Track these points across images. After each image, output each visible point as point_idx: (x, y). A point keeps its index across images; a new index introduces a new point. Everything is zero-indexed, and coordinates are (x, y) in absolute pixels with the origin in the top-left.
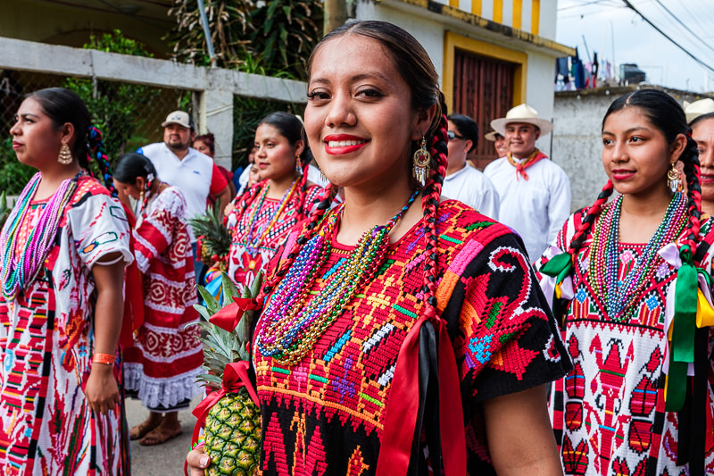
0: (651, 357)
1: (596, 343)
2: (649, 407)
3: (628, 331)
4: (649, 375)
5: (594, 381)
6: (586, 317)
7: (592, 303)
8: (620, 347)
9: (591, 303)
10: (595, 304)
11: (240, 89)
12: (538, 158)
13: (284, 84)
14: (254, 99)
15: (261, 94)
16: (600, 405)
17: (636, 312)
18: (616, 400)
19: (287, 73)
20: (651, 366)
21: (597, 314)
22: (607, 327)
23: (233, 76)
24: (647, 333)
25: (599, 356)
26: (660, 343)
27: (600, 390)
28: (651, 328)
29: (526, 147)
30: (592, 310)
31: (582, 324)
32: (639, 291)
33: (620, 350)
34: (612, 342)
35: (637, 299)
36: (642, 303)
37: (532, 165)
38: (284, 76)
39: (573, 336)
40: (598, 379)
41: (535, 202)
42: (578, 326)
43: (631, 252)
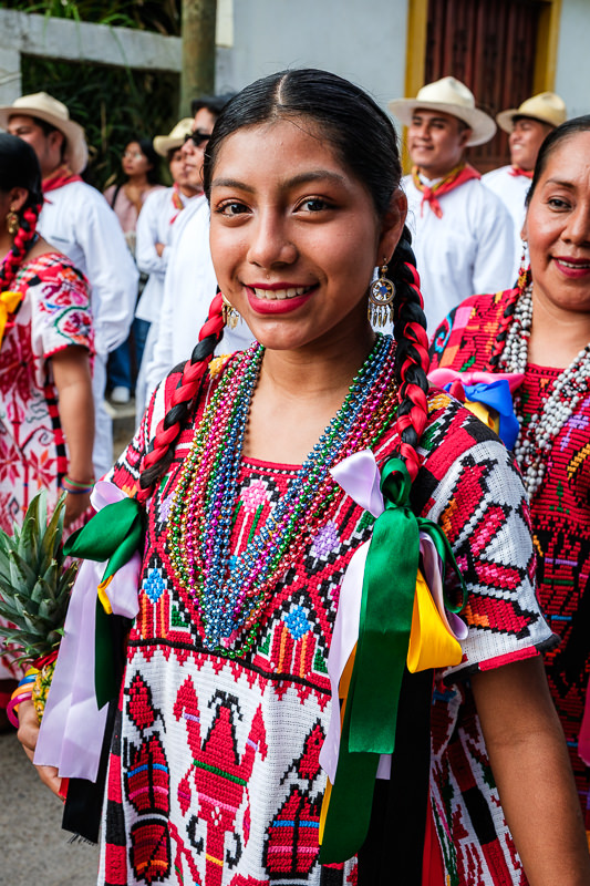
0: (305, 746)
1: (187, 698)
2: (306, 856)
3: (251, 681)
4: (304, 784)
5: (184, 785)
6: (164, 636)
7: (177, 604)
8: (236, 715)
9: (174, 604)
10: (182, 608)
11: (33, 45)
12: (462, 177)
13: (115, 37)
14: (59, 62)
15: (72, 53)
16: (197, 839)
17: (264, 640)
18: (228, 836)
19: (124, 17)
20: (306, 765)
21: (188, 630)
22: (208, 664)
23: (19, 21)
24: (292, 691)
25: (193, 728)
26: (321, 715)
27: (195, 808)
28: (299, 682)
29: (438, 157)
30: (177, 622)
31: (158, 653)
32: (268, 589)
33: (236, 722)
34: (219, 701)
35: (265, 610)
36: (276, 623)
37: (450, 191)
38: (115, 23)
39: (138, 678)
40: (191, 779)
41: (451, 257)
42: (148, 656)
43: (266, 484)
